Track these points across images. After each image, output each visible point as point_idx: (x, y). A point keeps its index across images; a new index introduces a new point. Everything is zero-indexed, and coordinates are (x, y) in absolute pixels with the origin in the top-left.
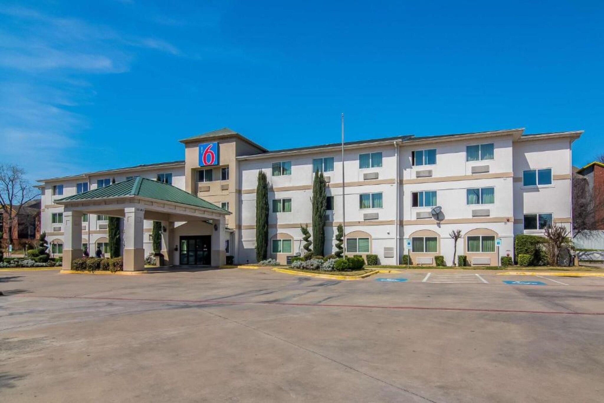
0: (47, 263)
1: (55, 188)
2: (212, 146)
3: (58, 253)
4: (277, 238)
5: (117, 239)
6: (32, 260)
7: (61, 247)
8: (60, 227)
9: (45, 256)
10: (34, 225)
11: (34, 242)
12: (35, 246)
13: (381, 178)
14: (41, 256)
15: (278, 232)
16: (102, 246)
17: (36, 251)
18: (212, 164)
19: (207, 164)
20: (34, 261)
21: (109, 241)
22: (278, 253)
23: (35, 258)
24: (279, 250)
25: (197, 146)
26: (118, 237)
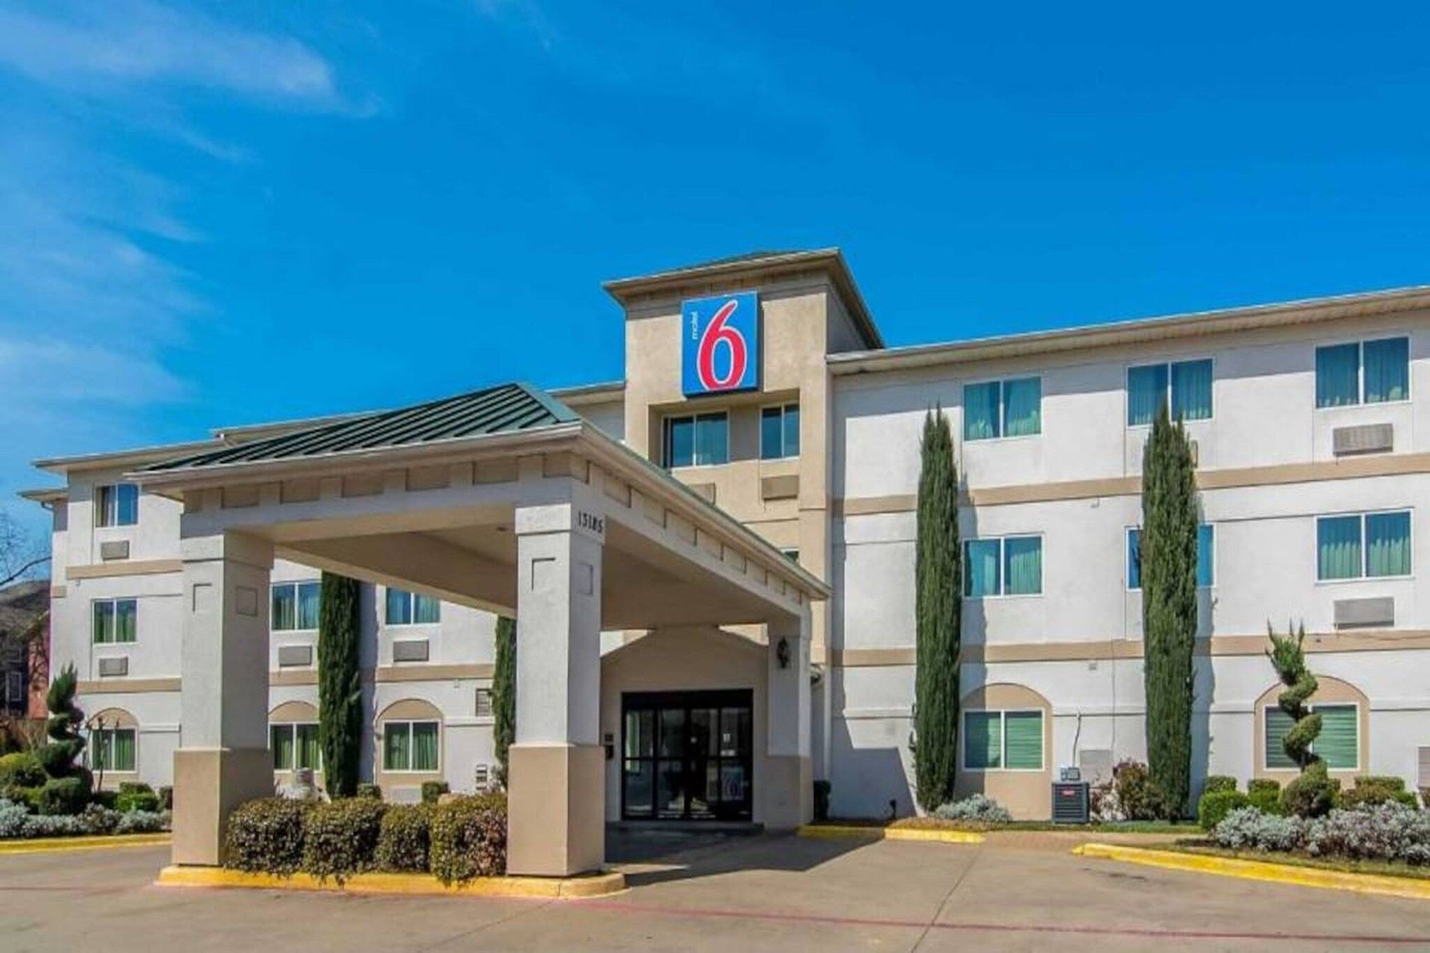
0: (81, 816)
1: (104, 494)
2: (734, 309)
3: (118, 768)
4: (984, 706)
5: (350, 707)
6: (16, 802)
7: (127, 743)
8: (126, 659)
9: (74, 781)
10: (24, 668)
11: (24, 724)
12: (26, 739)
13: (1401, 447)
14: (52, 783)
15: (988, 682)
16: (291, 740)
17: (31, 759)
18: (737, 385)
19: (718, 385)
20: (21, 809)
21: (321, 718)
22: (988, 770)
23: (29, 791)
24: (992, 754)
25: (676, 310)
26: (354, 697)
